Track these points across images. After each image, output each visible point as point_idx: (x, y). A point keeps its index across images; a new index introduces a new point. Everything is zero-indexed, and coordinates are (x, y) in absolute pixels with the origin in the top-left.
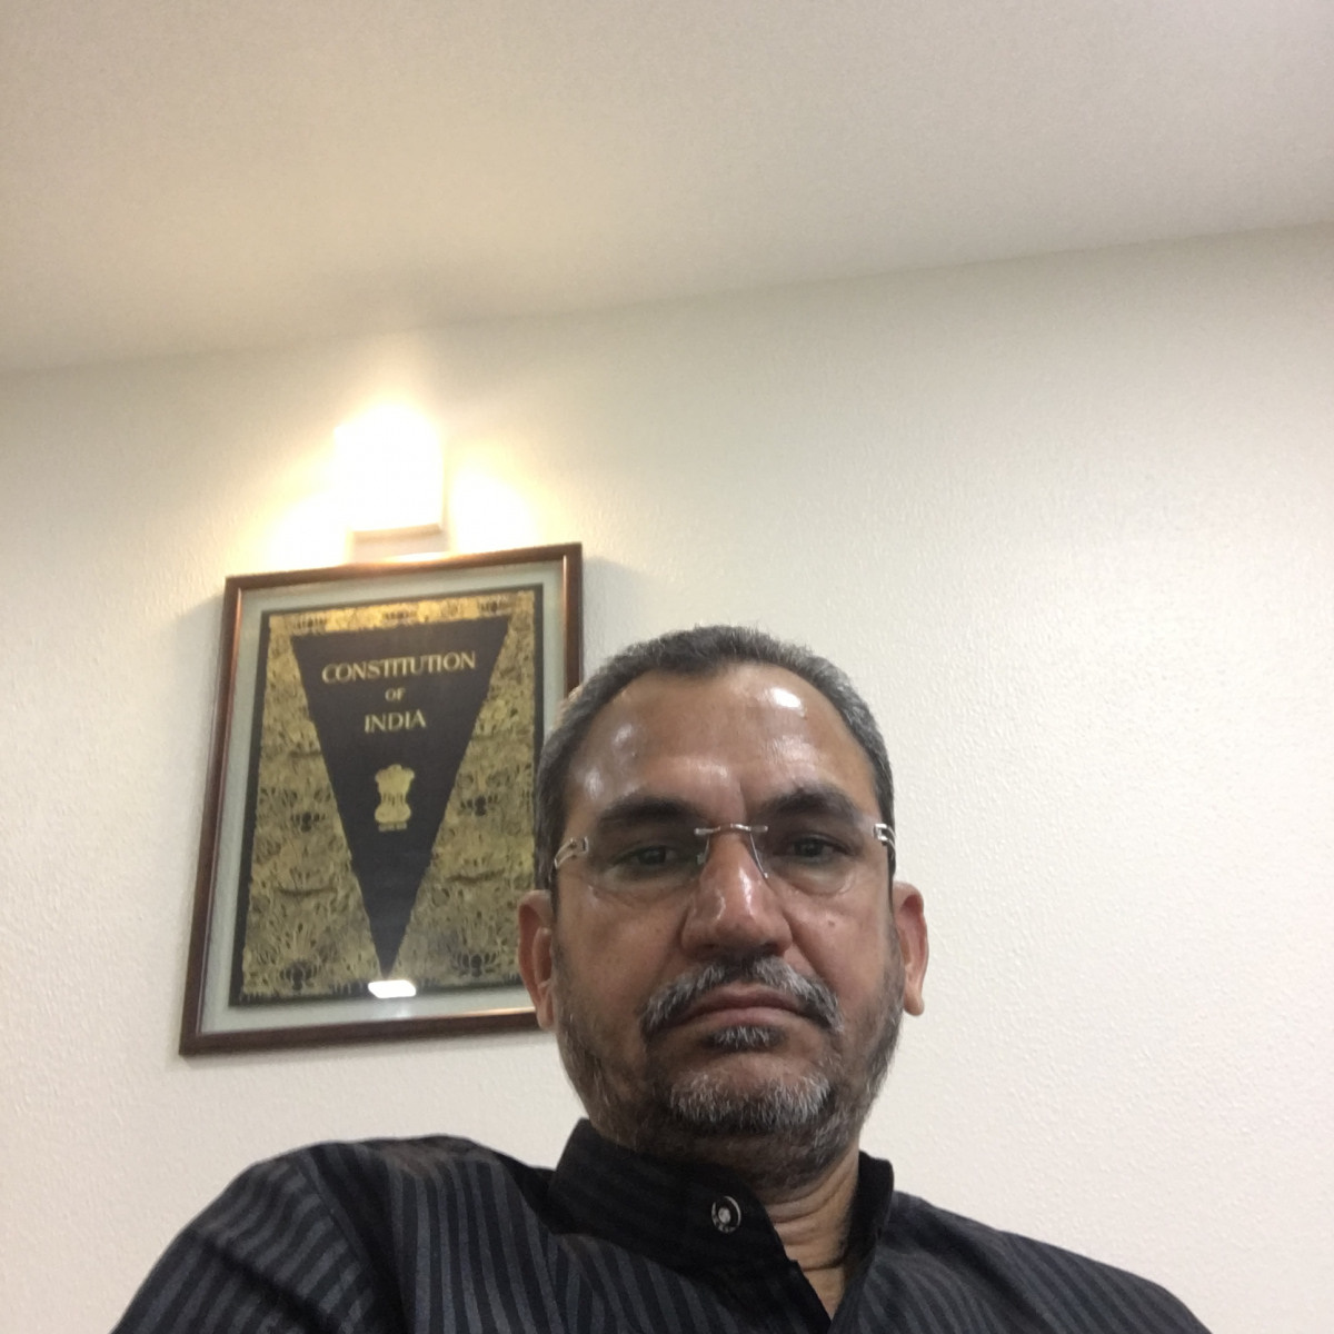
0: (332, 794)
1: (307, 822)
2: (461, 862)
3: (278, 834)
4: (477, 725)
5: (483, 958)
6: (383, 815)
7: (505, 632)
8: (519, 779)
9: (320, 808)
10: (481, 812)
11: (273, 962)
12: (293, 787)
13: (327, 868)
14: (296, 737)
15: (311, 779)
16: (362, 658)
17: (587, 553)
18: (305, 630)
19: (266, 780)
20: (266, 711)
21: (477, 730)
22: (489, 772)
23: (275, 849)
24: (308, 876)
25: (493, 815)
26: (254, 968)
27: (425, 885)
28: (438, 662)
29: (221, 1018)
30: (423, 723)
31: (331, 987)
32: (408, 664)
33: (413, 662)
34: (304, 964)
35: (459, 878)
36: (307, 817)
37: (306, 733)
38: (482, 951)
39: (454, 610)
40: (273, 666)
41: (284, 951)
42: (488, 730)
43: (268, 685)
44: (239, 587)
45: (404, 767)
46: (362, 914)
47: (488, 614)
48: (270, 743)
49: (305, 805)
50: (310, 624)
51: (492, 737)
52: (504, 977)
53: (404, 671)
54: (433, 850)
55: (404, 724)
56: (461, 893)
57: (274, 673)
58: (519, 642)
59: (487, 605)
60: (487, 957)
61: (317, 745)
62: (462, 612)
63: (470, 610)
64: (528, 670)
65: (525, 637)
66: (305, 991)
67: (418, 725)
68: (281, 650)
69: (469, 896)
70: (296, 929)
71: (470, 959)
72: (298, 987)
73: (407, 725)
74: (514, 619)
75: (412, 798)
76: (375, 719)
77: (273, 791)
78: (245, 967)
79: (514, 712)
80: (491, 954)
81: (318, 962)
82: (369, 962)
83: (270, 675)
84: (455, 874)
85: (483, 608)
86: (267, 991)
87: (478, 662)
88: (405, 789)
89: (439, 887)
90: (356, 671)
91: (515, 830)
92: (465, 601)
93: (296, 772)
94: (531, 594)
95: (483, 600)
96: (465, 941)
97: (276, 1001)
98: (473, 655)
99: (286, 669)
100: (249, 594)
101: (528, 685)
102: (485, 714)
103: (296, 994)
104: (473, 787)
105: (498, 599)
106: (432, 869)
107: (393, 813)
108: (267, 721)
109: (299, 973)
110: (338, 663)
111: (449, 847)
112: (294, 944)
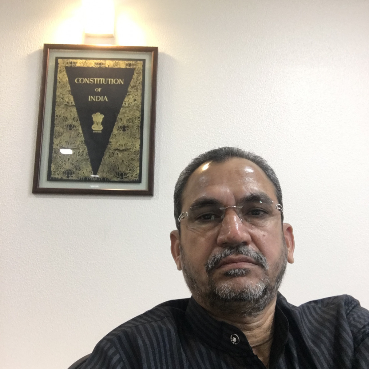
0: (79, 120)
1: (71, 127)
2: (118, 144)
3: (61, 130)
4: (124, 103)
5: (124, 173)
6: (94, 128)
7: (133, 74)
8: (136, 121)
9: (75, 123)
10: (124, 130)
11: (61, 169)
12: (66, 116)
13: (77, 142)
14: (67, 100)
15: (72, 114)
16: (88, 77)
17: (160, 50)
18: (70, 65)
19: (57, 113)
20: (57, 90)
21: (124, 105)
22: (127, 118)
23: (60, 135)
24: (71, 144)
25: (128, 131)
26: (55, 170)
27: (107, 151)
28: (112, 81)
29: (44, 184)
30: (107, 100)
31: (78, 178)
32: (102, 80)
33: (104, 79)
34: (70, 170)
35: (117, 149)
36: (70, 126)
37: (70, 99)
38: (124, 172)
39: (117, 64)
40: (59, 76)
41: (64, 166)
42: (127, 105)
43: (58, 82)
44: (48, 47)
45: (101, 114)
46: (87, 157)
47: (128, 67)
48: (59, 101)
49: (70, 122)
50: (71, 63)
51: (128, 107)
52: (130, 180)
53: (101, 83)
54: (109, 140)
55: (101, 100)
56: (117, 154)
57: (60, 78)
58: (137, 78)
59: (128, 64)
60: (125, 174)
61: (74, 104)
62: (120, 66)
63: (122, 65)
64: (140, 87)
65: (139, 76)
66: (70, 178)
67: (105, 100)
68: (62, 71)
69: (120, 155)
70: (68, 159)
71: (120, 174)
72: (68, 177)
73: (102, 100)
74: (136, 69)
75: (103, 123)
76: (92, 97)
77: (60, 116)
78: (52, 169)
79: (135, 100)
80: (126, 173)
81: (74, 170)
82: (90, 172)
83: (58, 79)
84: (116, 148)
85: (127, 65)
86: (59, 177)
87: (124, 83)
88: (101, 120)
89: (111, 151)
90: (86, 80)
91: (135, 137)
92: (121, 62)
93: (67, 111)
94: (142, 62)
95: (127, 62)
96: (118, 169)
97: (61, 180)
98: (123, 80)
99: (63, 77)
100: (51, 50)
101: (140, 92)
102: (126, 99)
103: (68, 179)
104: (122, 122)
105: (131, 62)
106: (109, 146)
107: (97, 128)
108: (58, 94)
109: (69, 173)
110: (80, 78)
111: (114, 140)
112: (67, 164)
